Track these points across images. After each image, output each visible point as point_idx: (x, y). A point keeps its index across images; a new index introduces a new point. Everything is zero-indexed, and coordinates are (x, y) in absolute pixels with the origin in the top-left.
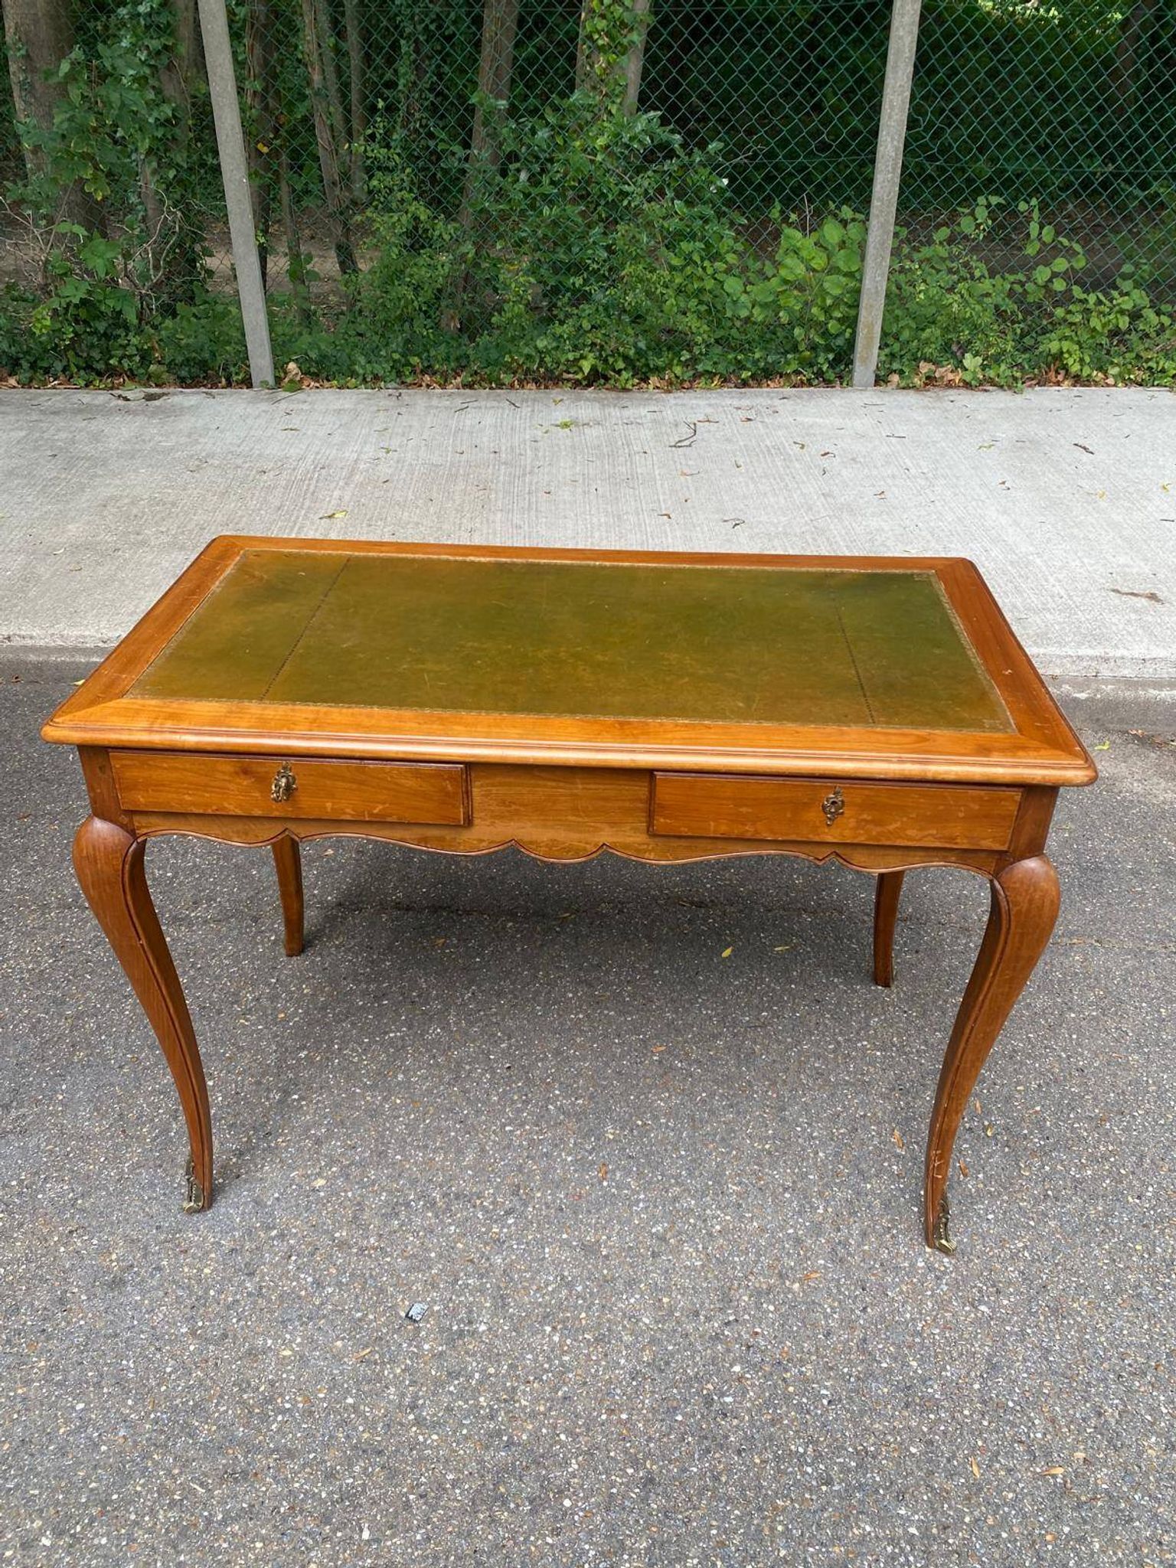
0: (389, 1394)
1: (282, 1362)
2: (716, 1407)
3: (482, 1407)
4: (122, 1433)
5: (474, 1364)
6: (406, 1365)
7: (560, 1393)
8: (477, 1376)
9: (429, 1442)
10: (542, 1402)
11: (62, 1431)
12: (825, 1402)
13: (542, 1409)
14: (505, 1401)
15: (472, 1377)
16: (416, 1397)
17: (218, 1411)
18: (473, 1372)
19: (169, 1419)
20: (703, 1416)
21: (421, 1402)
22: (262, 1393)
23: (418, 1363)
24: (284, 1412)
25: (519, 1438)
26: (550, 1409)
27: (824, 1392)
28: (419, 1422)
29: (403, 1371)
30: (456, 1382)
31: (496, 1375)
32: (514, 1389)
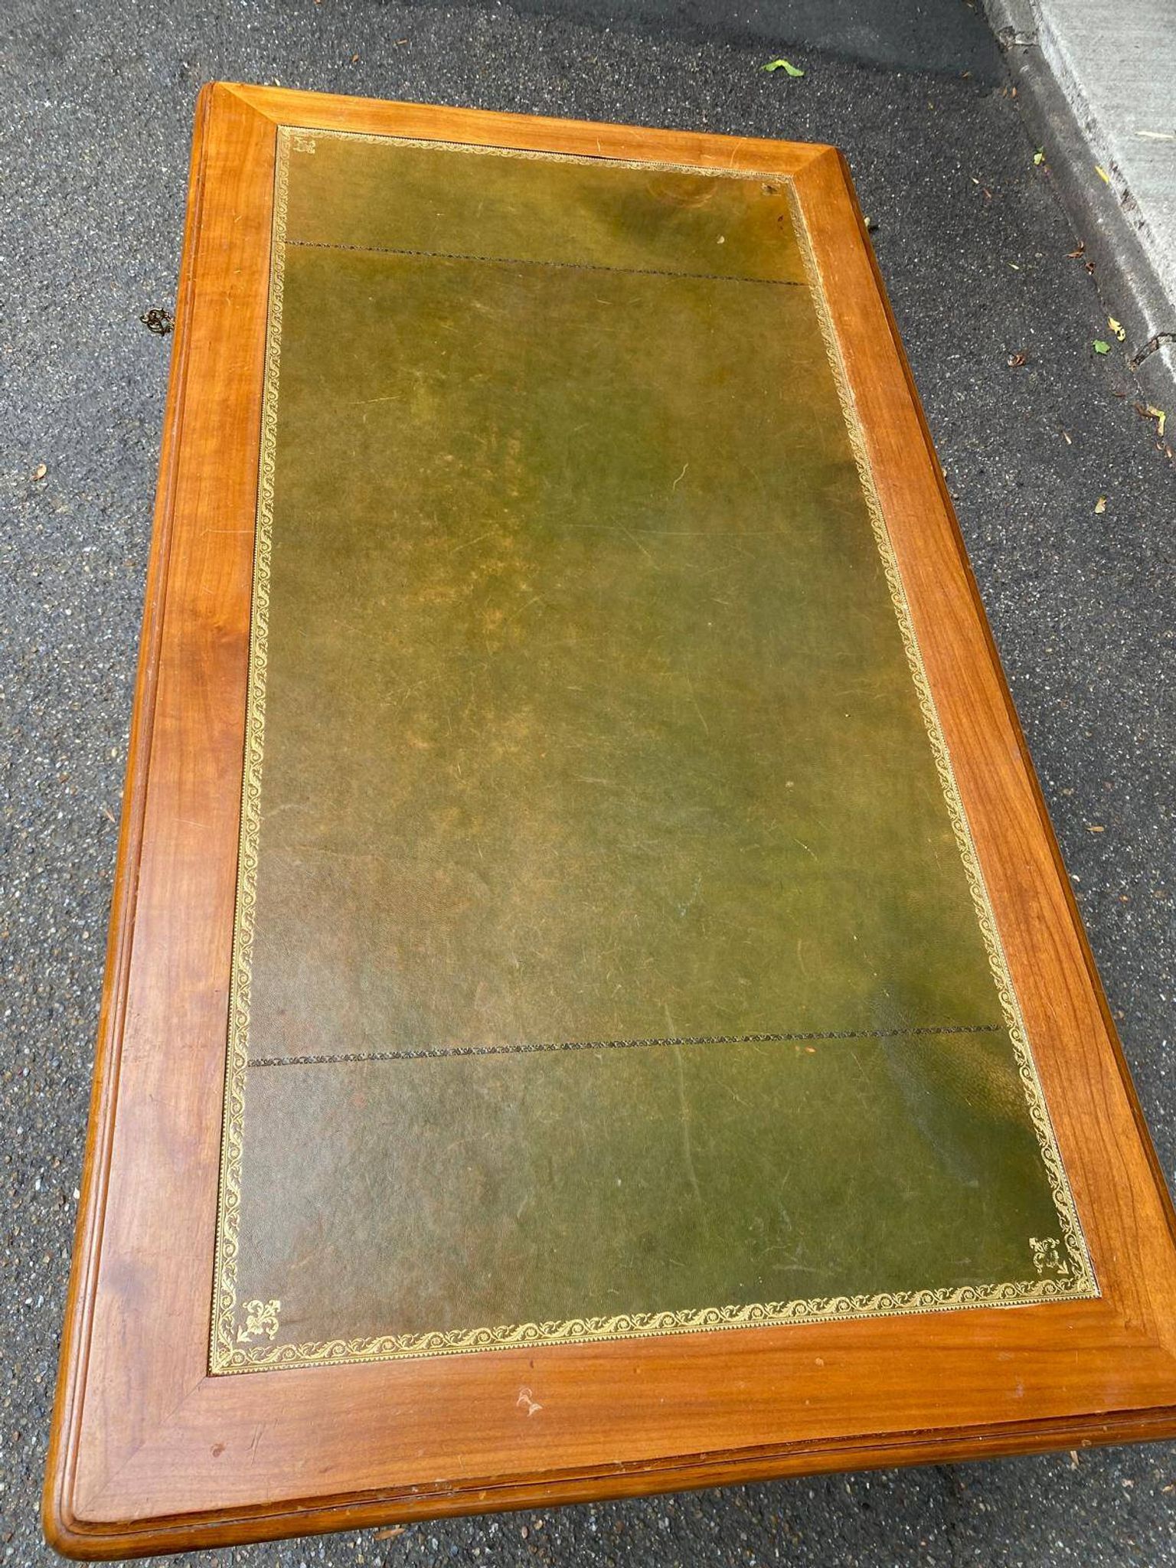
0: (66, 847)
1: (105, 751)
2: (31, 1171)
3: (46, 932)
4: (41, 649)
5: (94, 919)
6: (97, 857)
7: (57, 1005)
8: (82, 923)
9: (13, 890)
10: (48, 989)
11: (46, 606)
12: (29, 1301)
13: (40, 989)
14: (51, 954)
15: (80, 918)
16: (60, 871)
17: (57, 712)
18: (86, 918)
19: (53, 678)
20: (22, 1158)
21: (56, 876)
22: (73, 743)
23: (99, 867)
24: (53, 761)
25: (10, 971)
26: (40, 998)
27: (41, 1299)
28: (34, 878)
29: (90, 855)
30: (74, 904)
31: (81, 941)
32: (65, 960)
